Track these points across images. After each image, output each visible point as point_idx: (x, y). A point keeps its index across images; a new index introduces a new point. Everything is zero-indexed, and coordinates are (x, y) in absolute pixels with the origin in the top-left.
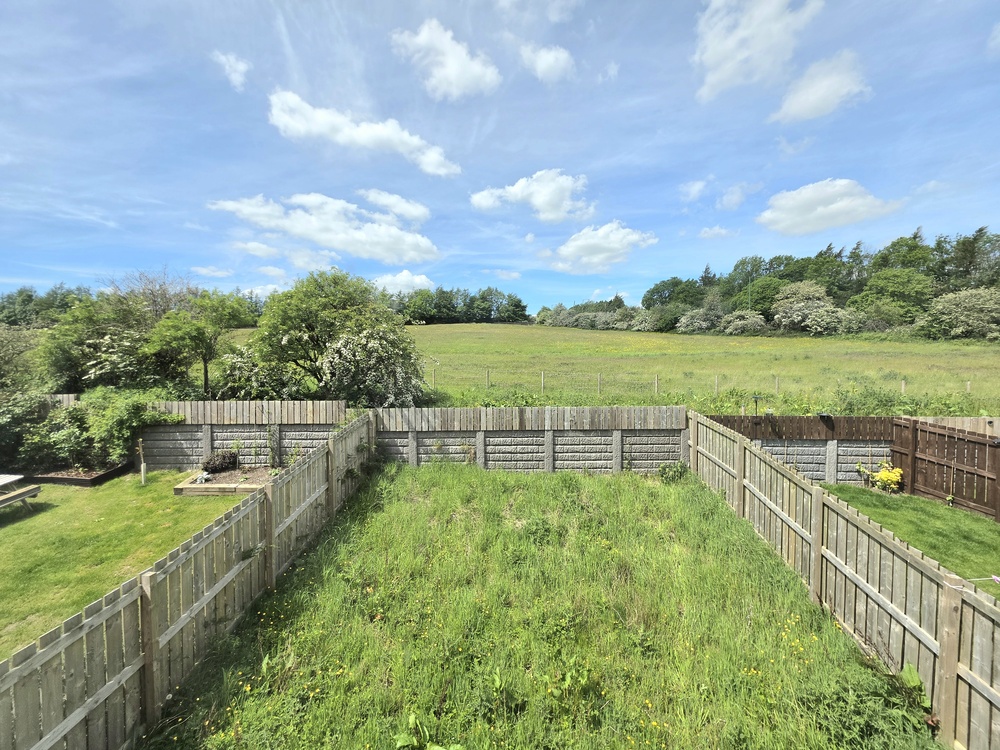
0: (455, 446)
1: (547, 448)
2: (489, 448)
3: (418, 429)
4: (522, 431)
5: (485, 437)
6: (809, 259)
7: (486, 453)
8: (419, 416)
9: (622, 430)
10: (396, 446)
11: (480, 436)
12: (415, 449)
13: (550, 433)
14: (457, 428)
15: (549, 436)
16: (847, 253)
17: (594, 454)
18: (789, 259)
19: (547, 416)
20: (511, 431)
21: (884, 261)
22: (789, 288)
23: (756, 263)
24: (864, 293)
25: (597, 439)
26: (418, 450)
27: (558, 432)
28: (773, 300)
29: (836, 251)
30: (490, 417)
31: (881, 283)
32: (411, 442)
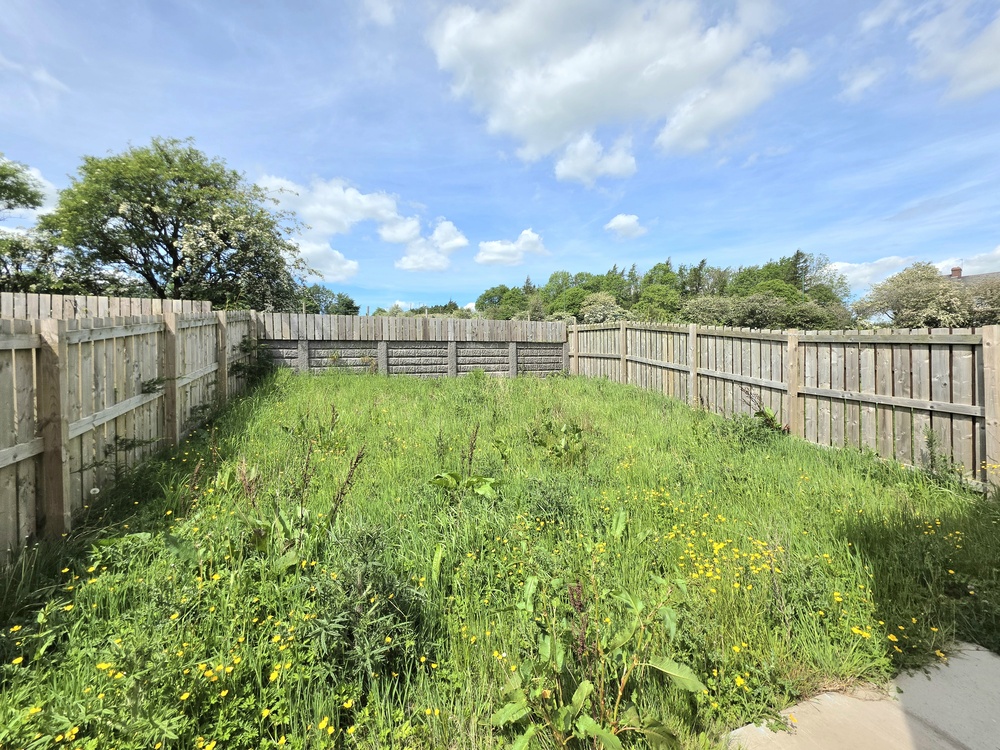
0: (353, 357)
1: (450, 361)
2: (392, 360)
3: (311, 338)
4: (426, 342)
5: (388, 348)
6: (602, 276)
7: (389, 365)
8: (311, 323)
9: (517, 342)
10: (283, 358)
11: (382, 347)
12: (306, 360)
13: (454, 344)
14: (356, 338)
15: (451, 347)
16: (627, 273)
17: (493, 365)
18: (588, 275)
19: (450, 328)
20: (415, 342)
21: (650, 280)
22: (591, 297)
23: (566, 276)
24: (640, 303)
25: (495, 352)
26: (309, 362)
27: (461, 343)
28: (580, 307)
29: (619, 271)
30: (393, 327)
31: (651, 295)
32: (301, 352)
